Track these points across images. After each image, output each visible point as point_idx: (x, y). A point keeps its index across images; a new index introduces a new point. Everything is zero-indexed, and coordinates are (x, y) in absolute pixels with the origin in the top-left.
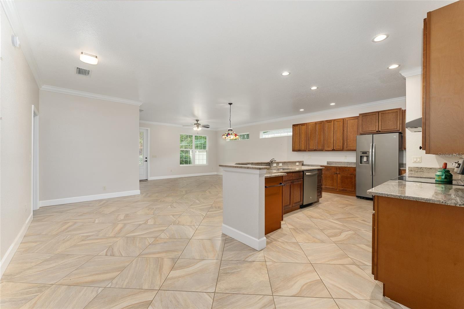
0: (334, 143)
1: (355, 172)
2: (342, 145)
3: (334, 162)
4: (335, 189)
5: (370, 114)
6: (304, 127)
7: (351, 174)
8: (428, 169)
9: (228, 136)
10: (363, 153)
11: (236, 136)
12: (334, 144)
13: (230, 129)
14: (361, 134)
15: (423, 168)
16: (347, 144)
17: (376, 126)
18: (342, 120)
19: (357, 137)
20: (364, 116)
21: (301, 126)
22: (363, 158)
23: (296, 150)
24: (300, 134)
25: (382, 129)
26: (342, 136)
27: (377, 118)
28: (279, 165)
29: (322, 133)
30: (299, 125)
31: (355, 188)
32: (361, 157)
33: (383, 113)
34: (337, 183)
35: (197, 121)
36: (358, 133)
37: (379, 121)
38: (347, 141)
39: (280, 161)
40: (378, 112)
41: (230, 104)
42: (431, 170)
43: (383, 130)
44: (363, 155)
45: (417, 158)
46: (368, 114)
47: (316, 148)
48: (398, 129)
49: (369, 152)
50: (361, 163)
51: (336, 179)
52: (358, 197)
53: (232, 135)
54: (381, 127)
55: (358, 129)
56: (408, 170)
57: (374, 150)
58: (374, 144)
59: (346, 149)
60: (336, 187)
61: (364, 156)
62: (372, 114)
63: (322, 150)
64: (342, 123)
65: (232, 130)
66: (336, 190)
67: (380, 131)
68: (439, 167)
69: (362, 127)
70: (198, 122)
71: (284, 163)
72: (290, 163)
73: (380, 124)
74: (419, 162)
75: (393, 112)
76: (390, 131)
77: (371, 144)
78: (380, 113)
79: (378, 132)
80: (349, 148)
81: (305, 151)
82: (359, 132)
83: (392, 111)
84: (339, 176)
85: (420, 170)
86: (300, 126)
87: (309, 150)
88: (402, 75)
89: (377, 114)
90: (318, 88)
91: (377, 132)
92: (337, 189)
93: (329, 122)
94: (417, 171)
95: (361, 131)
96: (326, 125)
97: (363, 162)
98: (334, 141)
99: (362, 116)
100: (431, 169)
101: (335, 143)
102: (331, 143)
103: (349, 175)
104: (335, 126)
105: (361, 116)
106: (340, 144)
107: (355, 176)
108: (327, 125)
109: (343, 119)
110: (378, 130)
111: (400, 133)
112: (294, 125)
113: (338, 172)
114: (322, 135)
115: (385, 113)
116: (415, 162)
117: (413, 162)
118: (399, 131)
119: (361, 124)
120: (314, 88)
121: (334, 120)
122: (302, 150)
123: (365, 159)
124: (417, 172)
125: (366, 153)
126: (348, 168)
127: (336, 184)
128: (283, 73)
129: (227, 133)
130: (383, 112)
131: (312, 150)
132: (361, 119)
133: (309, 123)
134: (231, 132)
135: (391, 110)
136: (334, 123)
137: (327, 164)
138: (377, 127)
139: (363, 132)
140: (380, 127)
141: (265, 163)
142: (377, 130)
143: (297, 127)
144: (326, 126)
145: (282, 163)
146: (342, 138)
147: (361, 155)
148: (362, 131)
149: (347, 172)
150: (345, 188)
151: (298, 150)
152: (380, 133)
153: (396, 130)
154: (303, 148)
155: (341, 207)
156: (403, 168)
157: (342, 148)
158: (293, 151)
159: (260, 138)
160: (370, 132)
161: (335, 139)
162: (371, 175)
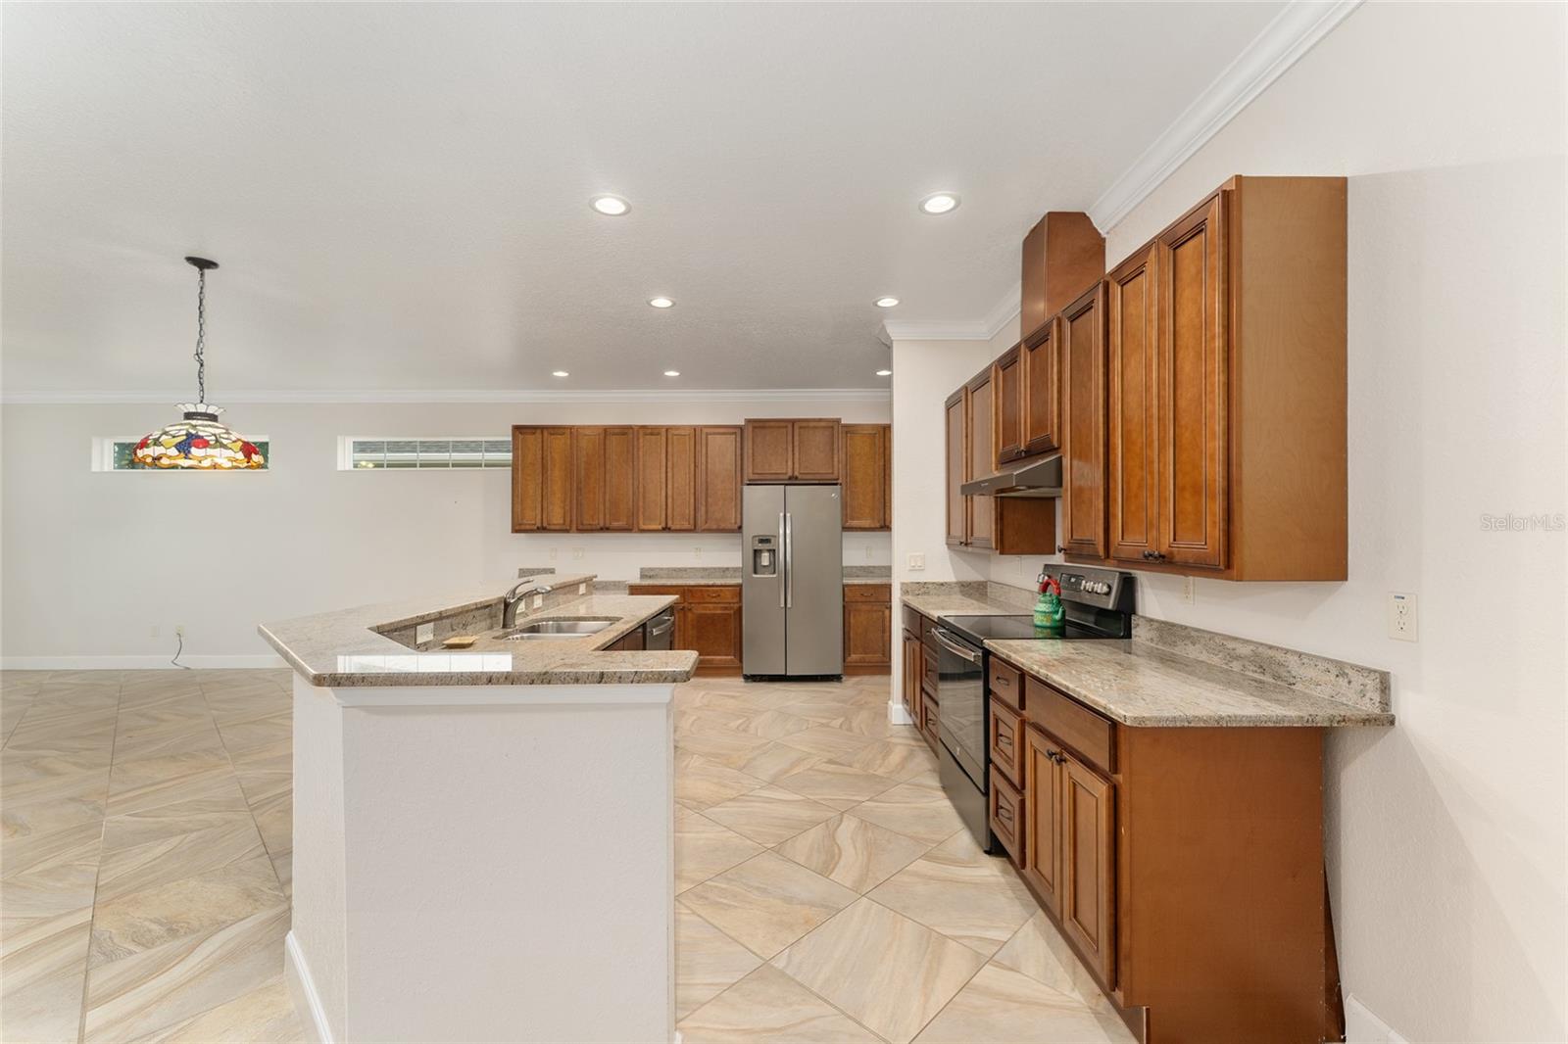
0: (666, 505)
1: (739, 600)
2: (692, 513)
3: (662, 569)
5: (772, 424)
6: (558, 444)
7: (727, 608)
8: (937, 587)
9: (193, 450)
10: (762, 541)
12: (666, 509)
13: (201, 408)
14: (752, 482)
15: (930, 583)
16: (707, 512)
17: (787, 462)
18: (692, 431)
19: (744, 490)
20: (758, 425)
21: (551, 434)
22: (760, 557)
23: (528, 527)
24: (543, 467)
25: (802, 472)
26: (692, 484)
27: (790, 438)
29: (626, 467)
30: (539, 431)
31: (737, 651)
32: (757, 553)
33: (804, 427)
34: (685, 638)
36: (743, 479)
37: (795, 449)
38: (707, 503)
40: (793, 422)
41: (203, 264)
42: (943, 588)
43: (803, 474)
44: (760, 546)
45: (915, 559)
46: (767, 424)
47: (608, 522)
48: (835, 477)
49: (775, 536)
50: (755, 573)
52: (747, 677)
53: (221, 447)
54: (800, 464)
55: (741, 467)
56: (900, 591)
57: (788, 531)
58: (788, 515)
59: (703, 528)
62: (777, 424)
63: (627, 530)
64: (693, 440)
65: (213, 418)
67: (796, 478)
69: (753, 459)
72: (564, 591)
73: (797, 455)
74: (921, 570)
75: (824, 427)
76: (819, 480)
77: (782, 515)
78: (796, 426)
79: (793, 481)
80: (714, 524)
81: (567, 531)
82: (745, 475)
83: (822, 424)
84: (690, 615)
85: (923, 590)
86: (545, 434)
87: (580, 527)
88: (888, 332)
89: (790, 426)
90: (674, 304)
91: (790, 478)
93: (650, 431)
94: (918, 592)
95: (748, 473)
96: (640, 441)
97: (760, 569)
98: (670, 500)
99: (754, 428)
100: (942, 584)
101: (670, 506)
102: (656, 505)
103: (718, 611)
104: (669, 449)
105: (750, 428)
106: (687, 512)
108: (644, 441)
109: (695, 430)
110: (793, 475)
112: (518, 430)
114: (627, 477)
115: (808, 427)
116: (913, 570)
117: (910, 570)
118: (839, 482)
119: (750, 450)
120: (662, 302)
121: (668, 428)
122: (552, 527)
123: (765, 559)
125: (768, 541)
128: (601, 201)
129: (181, 431)
130: (803, 424)
131: (594, 527)
132: (750, 435)
133: (579, 427)
134: (213, 430)
135: (819, 420)
136: (667, 438)
137: (643, 576)
138: (790, 464)
139: (757, 477)
140: (797, 466)
141: (490, 606)
142: (790, 473)
143: (532, 440)
144: (640, 445)
146: (692, 491)
147: (755, 547)
148: (753, 473)
149: (711, 600)
151: (538, 528)
152: (797, 482)
153: (830, 477)
154: (557, 519)
155: (741, 729)
156: (846, 581)
157: (692, 522)
158: (515, 530)
159: (339, 469)
160: (773, 477)
161: (670, 493)
162: (783, 605)
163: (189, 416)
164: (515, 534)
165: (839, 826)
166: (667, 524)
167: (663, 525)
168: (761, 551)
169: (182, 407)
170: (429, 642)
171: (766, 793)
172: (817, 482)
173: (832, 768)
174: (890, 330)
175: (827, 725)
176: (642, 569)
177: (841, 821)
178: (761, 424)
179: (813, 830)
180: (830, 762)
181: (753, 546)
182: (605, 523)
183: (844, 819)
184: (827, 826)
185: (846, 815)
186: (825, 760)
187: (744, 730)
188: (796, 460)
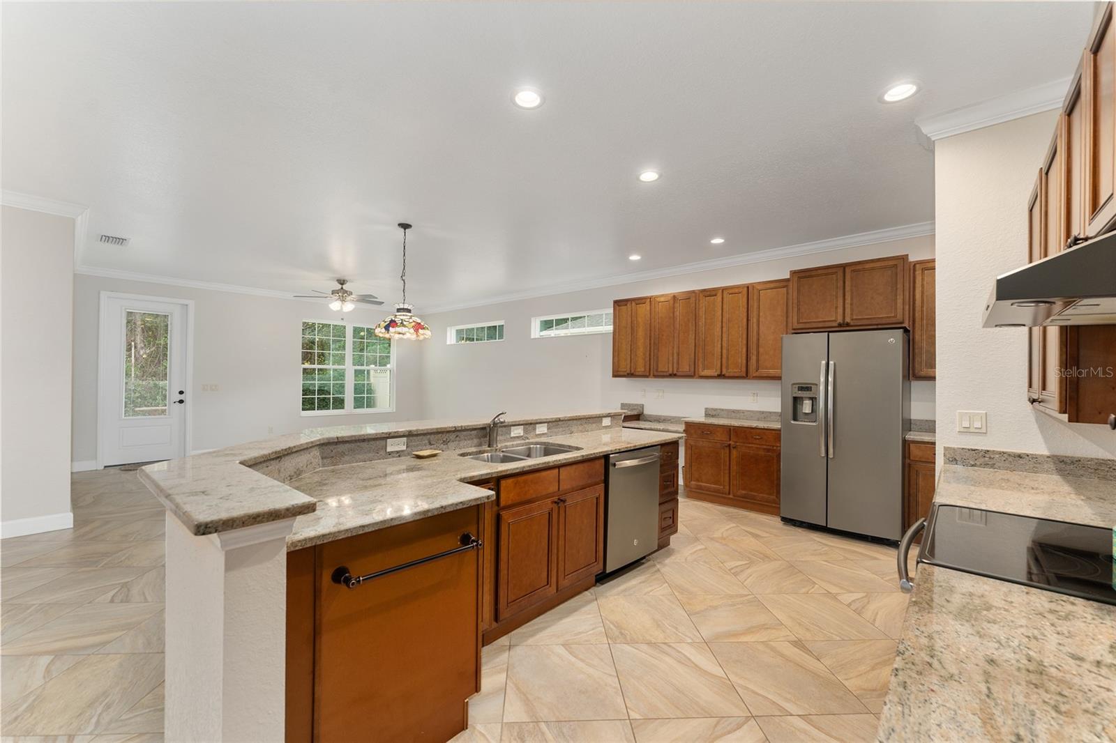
0: (722, 355)
1: (778, 445)
2: (745, 362)
3: (723, 410)
4: (723, 493)
5: (820, 272)
6: (643, 310)
7: (768, 450)
8: (1010, 459)
9: (391, 329)
10: (801, 389)
11: (416, 331)
12: (721, 358)
13: (402, 306)
14: (797, 332)
15: (994, 453)
16: (758, 361)
17: (836, 308)
18: (746, 289)
19: (784, 339)
20: (803, 276)
22: (802, 404)
23: (622, 373)
24: (632, 328)
25: (854, 317)
26: (745, 336)
27: (840, 284)
28: (535, 429)
29: (690, 324)
30: (629, 303)
31: (778, 492)
32: (797, 401)
33: (859, 270)
34: (730, 473)
35: (342, 282)
36: (787, 329)
37: (847, 294)
38: (758, 353)
39: (542, 417)
40: (843, 267)
41: (405, 226)
42: (1021, 461)
43: (856, 319)
44: (800, 394)
45: (971, 418)
46: (813, 273)
47: (675, 370)
48: (900, 317)
49: (817, 385)
50: (795, 419)
51: (728, 463)
52: (787, 521)
53: (404, 326)
54: (852, 310)
55: (787, 317)
56: (943, 458)
57: (831, 379)
58: (831, 363)
59: (754, 375)
60: (727, 487)
61: (802, 398)
62: (825, 272)
63: (692, 375)
64: (746, 296)
65: (409, 311)
66: (726, 494)
67: (848, 325)
68: (1046, 453)
69: (799, 309)
70: (344, 287)
71: (554, 423)
72: (579, 422)
73: (848, 301)
74: (980, 433)
75: (885, 267)
76: (877, 325)
77: (824, 362)
78: (848, 270)
79: (844, 327)
80: (763, 372)
81: (647, 376)
82: (790, 325)
83: (882, 264)
84: (734, 453)
85: (981, 460)
86: (633, 304)
87: (656, 373)
88: (923, 131)
89: (840, 272)
90: (660, 176)
91: (840, 325)
92: (729, 494)
93: (708, 293)
94: (973, 463)
95: (795, 322)
96: (701, 301)
97: (800, 415)
98: (724, 351)
99: (799, 278)
100: (1020, 456)
101: (724, 356)
102: (713, 355)
103: (762, 453)
104: (724, 307)
105: (796, 279)
106: (740, 360)
107: (779, 455)
108: (704, 302)
109: (748, 287)
110: (842, 322)
111: (906, 331)
112: (617, 303)
113: (731, 443)
114: (691, 332)
115: (864, 270)
116: (966, 431)
117: (960, 432)
118: (903, 325)
119: (795, 301)
121: (724, 289)
122: (637, 374)
123: (807, 407)
124: (973, 466)
125: (808, 389)
126: (758, 431)
127: (727, 479)
130: (857, 269)
131: (665, 374)
132: (795, 285)
133: (657, 297)
134: (402, 317)
135: (879, 260)
136: (723, 298)
137: (707, 415)
138: (840, 310)
139: (802, 325)
140: (848, 311)
141: (475, 429)
142: (840, 320)
143: (624, 309)
144: (701, 305)
145: (548, 422)
146: (745, 342)
147: (794, 395)
148: (798, 323)
149: (754, 442)
150: (751, 490)
151: (628, 374)
152: (848, 328)
153: (894, 320)
154: (640, 369)
155: (732, 571)
156: (911, 436)
157: (744, 369)
158: (614, 376)
159: (532, 337)
160: (820, 325)
161: (724, 344)
162: (823, 454)
163: (399, 310)
164: (614, 378)
165: (729, 732)
166: (721, 372)
167: (719, 372)
168: (802, 399)
169: (397, 305)
170: (402, 451)
171: (689, 651)
172: (875, 327)
173: (791, 651)
174: (925, 130)
175: (834, 597)
176: (706, 409)
177: (739, 727)
178: (808, 274)
179: (695, 722)
180: (798, 644)
181: (792, 394)
182: (673, 371)
183: (745, 727)
184: (718, 723)
185: (752, 722)
186: (793, 638)
187: (736, 574)
188: (848, 306)
